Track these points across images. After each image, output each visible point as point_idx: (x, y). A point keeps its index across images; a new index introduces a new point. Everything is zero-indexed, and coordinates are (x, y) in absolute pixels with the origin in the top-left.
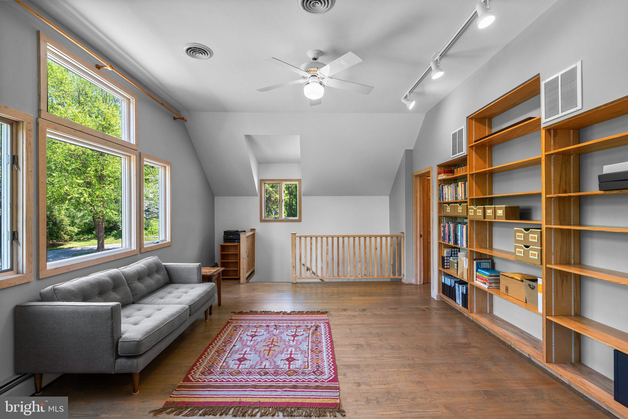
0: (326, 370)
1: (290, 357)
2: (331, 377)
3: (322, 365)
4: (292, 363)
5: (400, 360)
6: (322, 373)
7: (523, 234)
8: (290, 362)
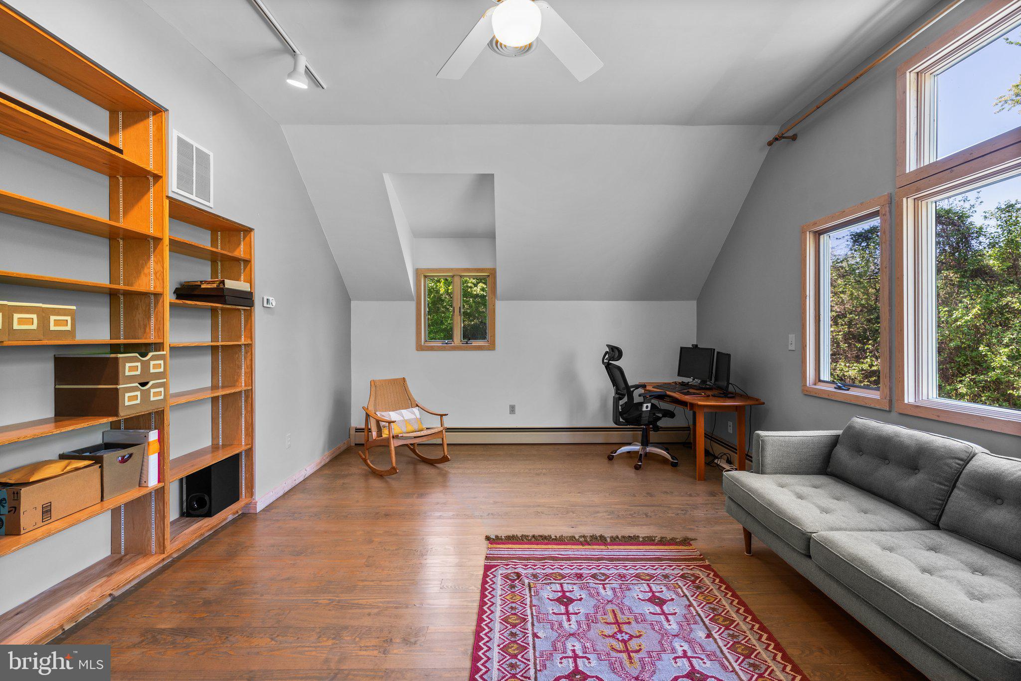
0: (499, 580)
1: (566, 605)
2: (494, 572)
3: (506, 589)
4: (560, 594)
5: (356, 602)
6: (506, 577)
7: (139, 364)
8: (564, 596)
